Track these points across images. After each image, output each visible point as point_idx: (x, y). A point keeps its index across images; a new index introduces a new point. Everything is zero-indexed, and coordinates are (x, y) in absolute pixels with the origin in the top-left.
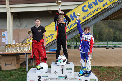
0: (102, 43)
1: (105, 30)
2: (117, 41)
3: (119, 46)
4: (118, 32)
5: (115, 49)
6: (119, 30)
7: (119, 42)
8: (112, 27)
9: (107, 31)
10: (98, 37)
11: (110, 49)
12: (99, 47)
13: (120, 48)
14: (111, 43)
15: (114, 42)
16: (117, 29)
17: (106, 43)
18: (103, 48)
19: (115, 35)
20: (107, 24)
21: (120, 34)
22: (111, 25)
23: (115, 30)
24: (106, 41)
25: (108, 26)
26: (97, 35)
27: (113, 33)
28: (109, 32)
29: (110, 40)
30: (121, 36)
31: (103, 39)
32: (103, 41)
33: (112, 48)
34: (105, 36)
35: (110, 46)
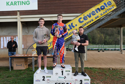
0: (95, 46)
1: (97, 35)
2: (107, 44)
3: (108, 49)
4: (108, 37)
5: (105, 52)
6: (109, 35)
7: (108, 45)
8: (103, 33)
9: (99, 36)
10: (92, 41)
11: (101, 52)
12: (92, 50)
13: (110, 51)
14: (102, 46)
15: (104, 46)
16: (107, 34)
17: (98, 46)
18: (96, 51)
19: (106, 40)
20: (99, 30)
21: (109, 39)
22: (102, 31)
23: (106, 35)
24: (98, 44)
25: (100, 31)
26: (91, 39)
27: (104, 38)
28: (101, 37)
29: (101, 44)
30: (110, 40)
31: (96, 42)
32: (95, 44)
33: (103, 51)
34: (97, 41)
35: (101, 49)
